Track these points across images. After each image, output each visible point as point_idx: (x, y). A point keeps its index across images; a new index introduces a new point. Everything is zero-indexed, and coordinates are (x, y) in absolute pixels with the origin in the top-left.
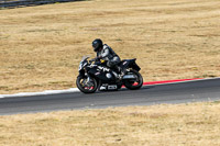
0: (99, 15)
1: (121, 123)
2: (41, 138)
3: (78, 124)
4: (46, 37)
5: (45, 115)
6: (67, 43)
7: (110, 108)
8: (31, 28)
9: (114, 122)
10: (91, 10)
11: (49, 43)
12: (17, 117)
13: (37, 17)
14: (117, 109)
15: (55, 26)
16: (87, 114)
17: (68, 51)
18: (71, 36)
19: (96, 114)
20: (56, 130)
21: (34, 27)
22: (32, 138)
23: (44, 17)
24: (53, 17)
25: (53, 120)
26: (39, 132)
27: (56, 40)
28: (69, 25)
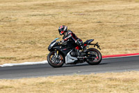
1: (101, 85)
3: (68, 86)
4: (45, 20)
5: (44, 79)
7: (92, 74)
8: (33, 13)
9: (96, 85)
11: (46, 25)
12: (22, 80)
13: (37, 5)
14: (98, 74)
15: (51, 11)
16: (75, 79)
18: (64, 19)
19: (82, 79)
20: (52, 91)
21: (36, 13)
23: (43, 5)
24: (50, 5)
25: (49, 83)
26: (39, 92)
27: (52, 23)
28: (62, 10)
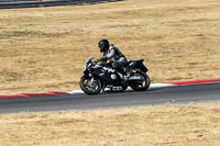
0: (181, 10)
1: (202, 119)
2: (122, 133)
3: (159, 120)
4: (128, 33)
5: (126, 110)
6: (148, 38)
7: (191, 104)
8: (111, 24)
9: (196, 118)
10: (172, 6)
11: (130, 39)
12: (98, 112)
13: (118, 13)
14: (198, 104)
15: (136, 21)
16: (168, 110)
17: (149, 47)
18: (153, 32)
19: (177, 110)
20: (137, 125)
21: (116, 23)
22: (114, 134)
23: (125, 13)
24: (134, 13)
25: (134, 115)
26: (120, 128)
27: (137, 36)
28: (150, 20)
